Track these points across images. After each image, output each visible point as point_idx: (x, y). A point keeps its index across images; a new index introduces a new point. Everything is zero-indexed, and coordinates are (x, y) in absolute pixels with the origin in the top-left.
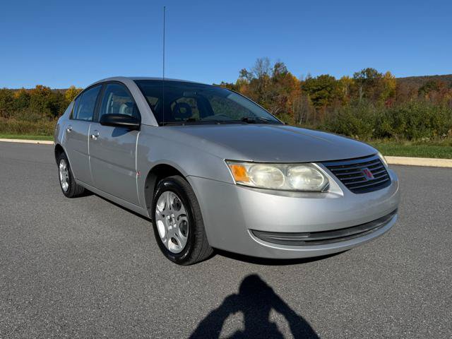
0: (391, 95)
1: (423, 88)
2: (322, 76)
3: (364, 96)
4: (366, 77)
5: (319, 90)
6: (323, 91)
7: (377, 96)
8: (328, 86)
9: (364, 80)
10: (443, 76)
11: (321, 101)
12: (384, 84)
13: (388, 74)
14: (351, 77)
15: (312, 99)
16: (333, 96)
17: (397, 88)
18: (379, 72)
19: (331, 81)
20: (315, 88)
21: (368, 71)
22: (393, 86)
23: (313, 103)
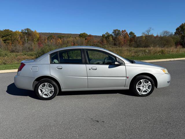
0: (38, 40)
1: (49, 38)
2: (6, 30)
3: (27, 40)
4: (27, 32)
5: (5, 36)
6: (8, 37)
7: (33, 40)
8: (10, 35)
9: (26, 33)
10: (51, 33)
11: (7, 41)
12: (35, 35)
13: (35, 31)
14: (20, 31)
15: (3, 40)
16: (13, 39)
17: (40, 37)
18: (32, 30)
19: (11, 32)
20: (3, 35)
21: (28, 29)
22: (38, 36)
23: (4, 42)
